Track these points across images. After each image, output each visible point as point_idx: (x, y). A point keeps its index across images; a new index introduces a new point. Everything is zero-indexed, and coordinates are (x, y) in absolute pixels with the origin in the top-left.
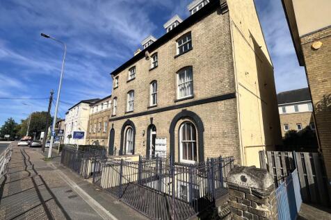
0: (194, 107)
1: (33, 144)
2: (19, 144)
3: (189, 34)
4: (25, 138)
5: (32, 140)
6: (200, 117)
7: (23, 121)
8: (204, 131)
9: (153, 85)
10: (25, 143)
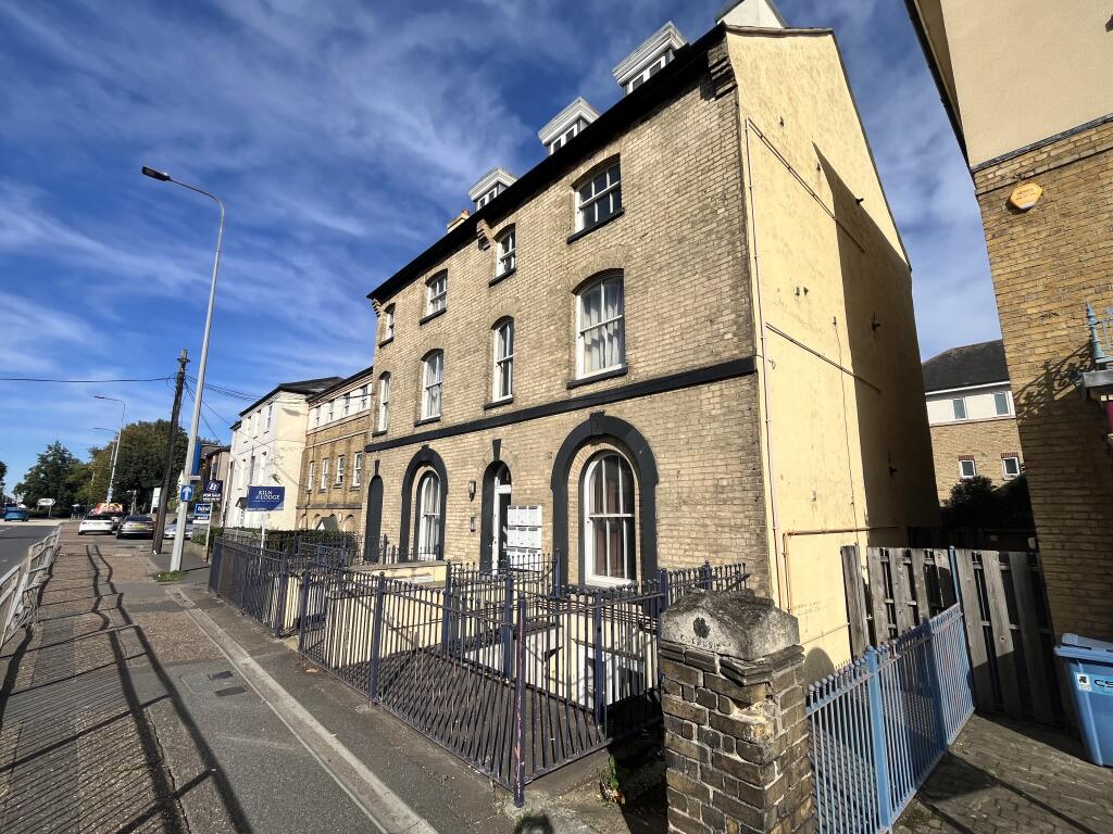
0: (629, 403)
1: (128, 527)
2: (82, 528)
3: (613, 164)
4: (104, 507)
5: (124, 515)
6: (647, 435)
7: (96, 452)
8: (657, 482)
9: (503, 332)
10: (103, 525)
